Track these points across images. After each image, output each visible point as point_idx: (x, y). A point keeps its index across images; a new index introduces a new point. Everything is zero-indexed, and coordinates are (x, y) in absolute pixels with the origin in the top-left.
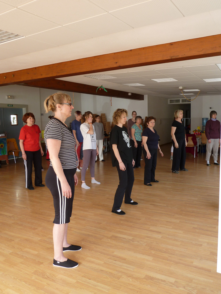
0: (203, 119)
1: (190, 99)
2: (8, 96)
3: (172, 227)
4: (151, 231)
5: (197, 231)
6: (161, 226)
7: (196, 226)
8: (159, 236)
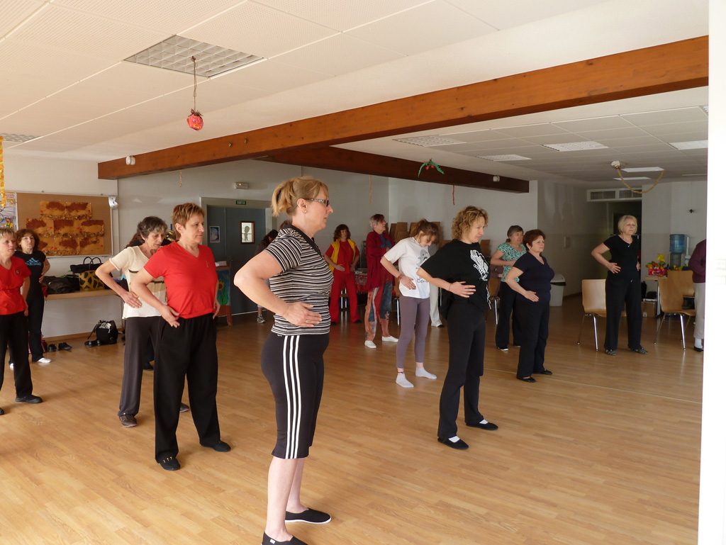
1: (641, 191)
2: (237, 183)
3: (584, 494)
4: (532, 498)
5: (650, 509)
6: (558, 490)
7: (646, 497)
8: (551, 514)
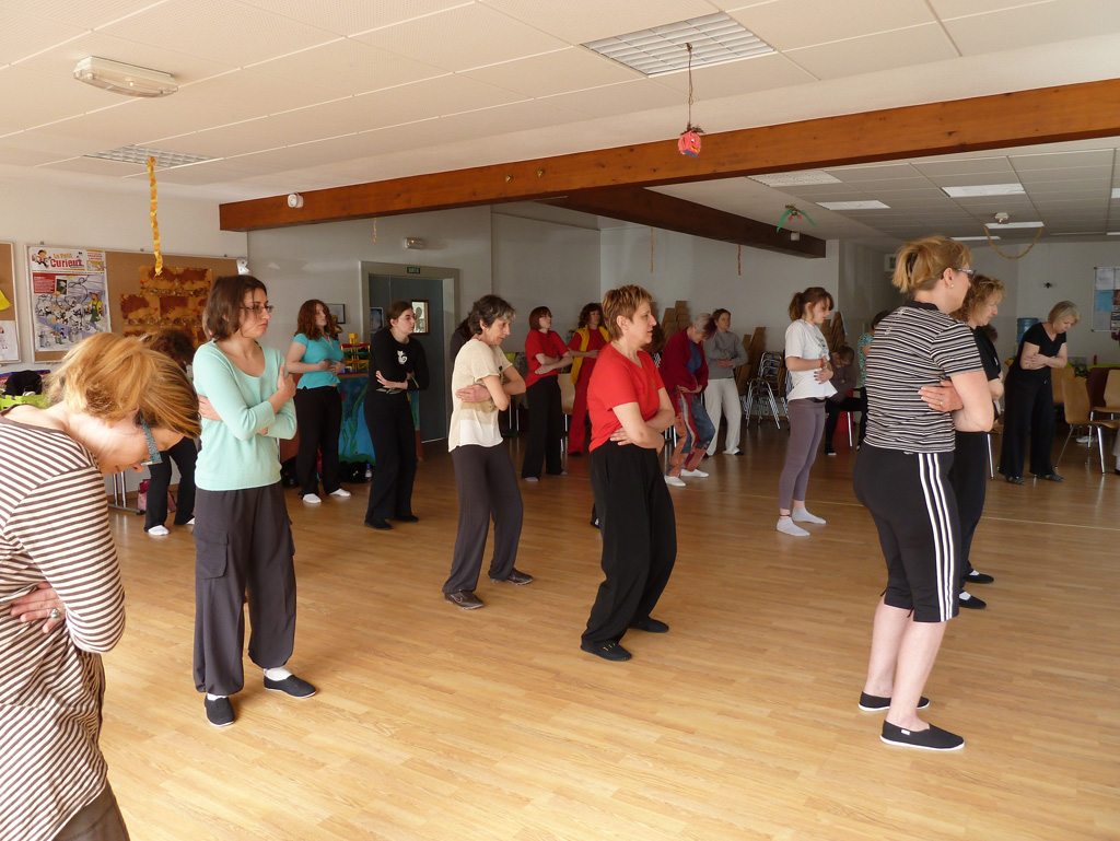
0: (1021, 322)
2: (409, 239)
